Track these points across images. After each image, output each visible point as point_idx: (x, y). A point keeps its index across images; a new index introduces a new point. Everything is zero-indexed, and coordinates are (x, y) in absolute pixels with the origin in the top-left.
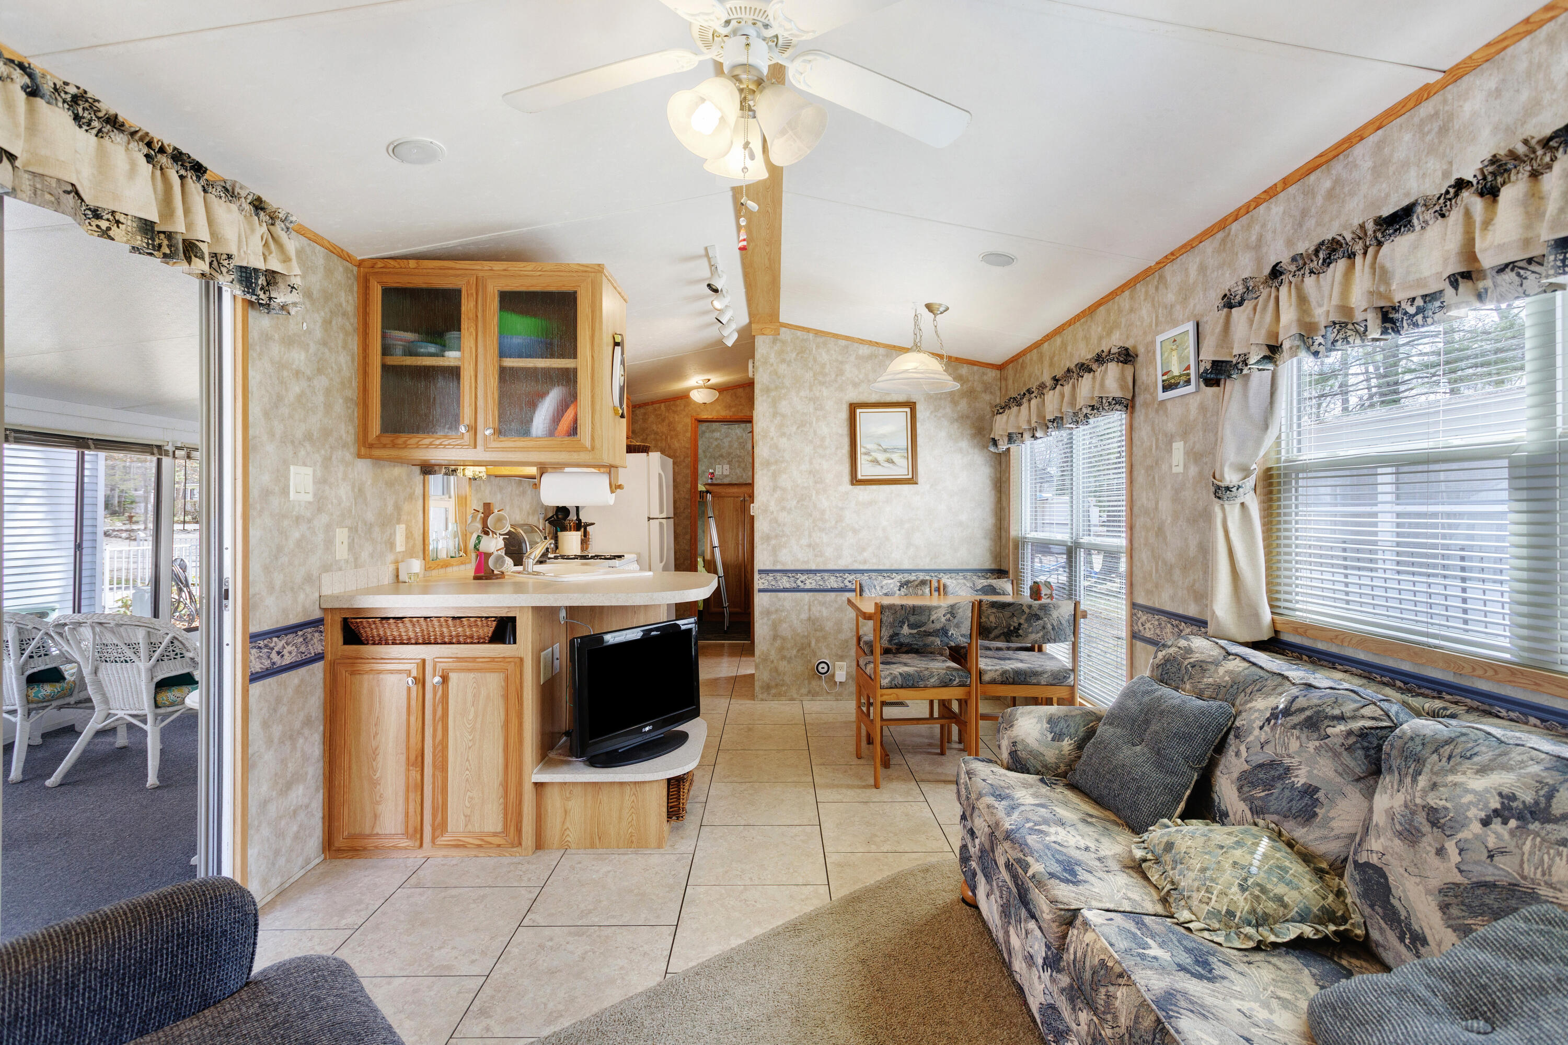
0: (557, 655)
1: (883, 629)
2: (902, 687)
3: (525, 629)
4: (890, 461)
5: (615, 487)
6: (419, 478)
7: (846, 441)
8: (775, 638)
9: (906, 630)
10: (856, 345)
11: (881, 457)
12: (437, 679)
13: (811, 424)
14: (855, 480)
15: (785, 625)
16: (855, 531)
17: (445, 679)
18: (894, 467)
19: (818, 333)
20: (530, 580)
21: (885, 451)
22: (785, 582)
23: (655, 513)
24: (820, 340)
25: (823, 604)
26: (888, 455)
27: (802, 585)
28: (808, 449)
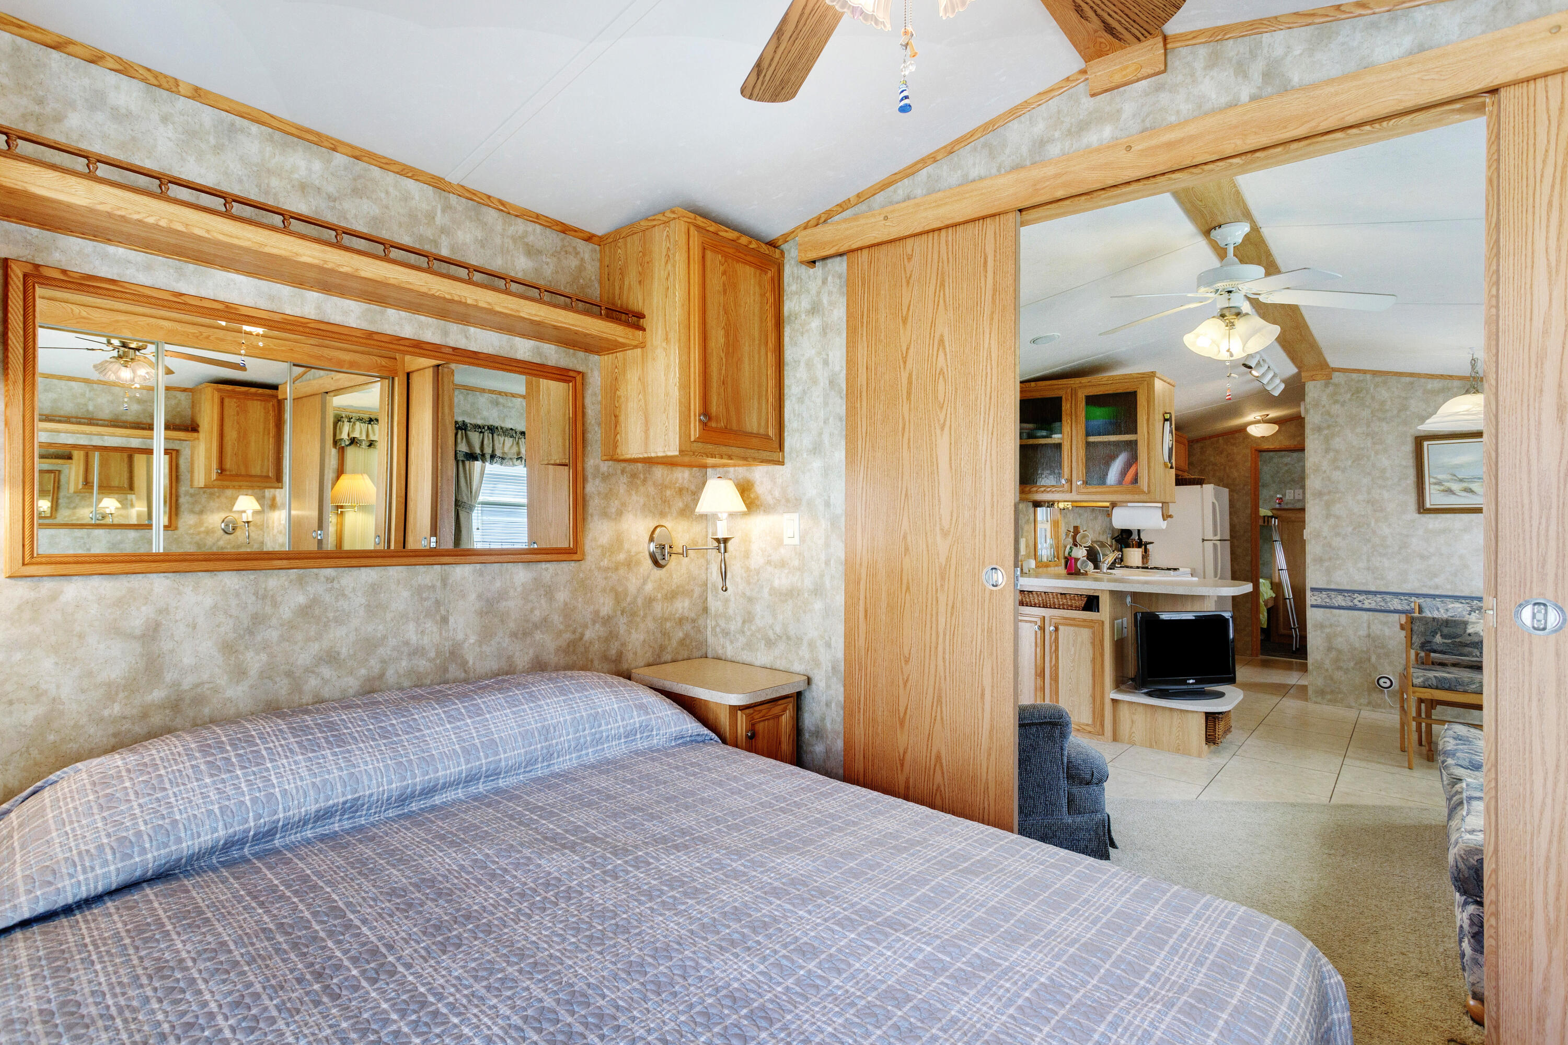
0: (1125, 625)
1: (1414, 638)
2: (1437, 688)
3: (1105, 603)
4: (1470, 491)
5: (1166, 516)
6: (1031, 509)
7: (1411, 473)
8: (1330, 649)
9: (1438, 639)
10: (1423, 380)
11: (1455, 487)
12: (1052, 628)
13: (1368, 458)
14: (1422, 508)
15: (1340, 639)
16: (1423, 557)
17: (1057, 629)
18: (1474, 497)
19: (1375, 373)
20: (1106, 577)
21: (1461, 480)
22: (1340, 600)
23: (1209, 535)
24: (1379, 379)
25: (1385, 623)
26: (1465, 485)
27: (1360, 605)
28: (1366, 481)
